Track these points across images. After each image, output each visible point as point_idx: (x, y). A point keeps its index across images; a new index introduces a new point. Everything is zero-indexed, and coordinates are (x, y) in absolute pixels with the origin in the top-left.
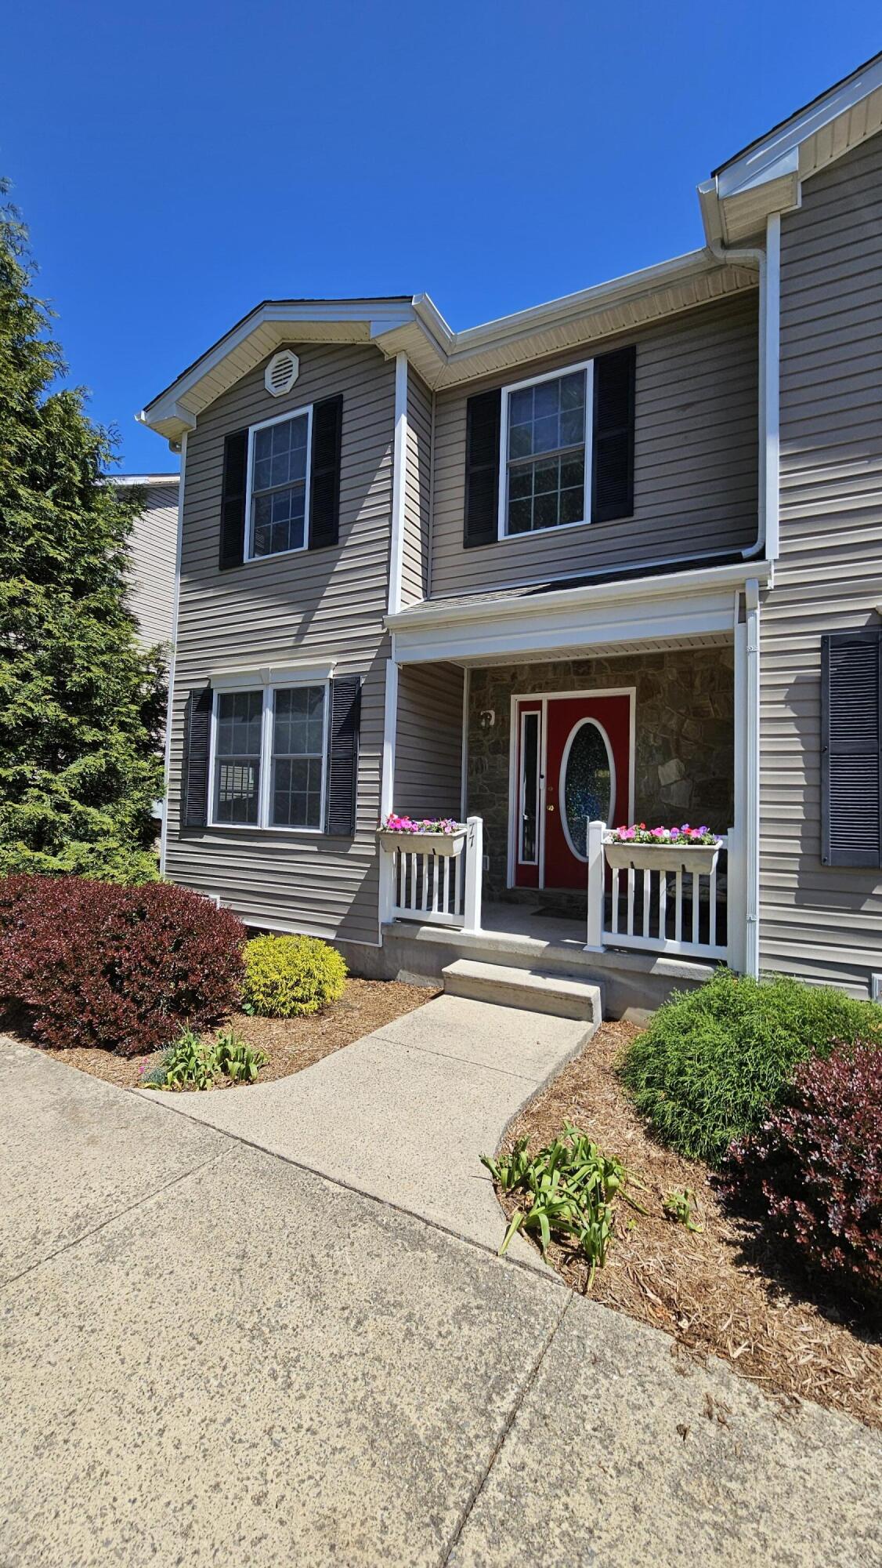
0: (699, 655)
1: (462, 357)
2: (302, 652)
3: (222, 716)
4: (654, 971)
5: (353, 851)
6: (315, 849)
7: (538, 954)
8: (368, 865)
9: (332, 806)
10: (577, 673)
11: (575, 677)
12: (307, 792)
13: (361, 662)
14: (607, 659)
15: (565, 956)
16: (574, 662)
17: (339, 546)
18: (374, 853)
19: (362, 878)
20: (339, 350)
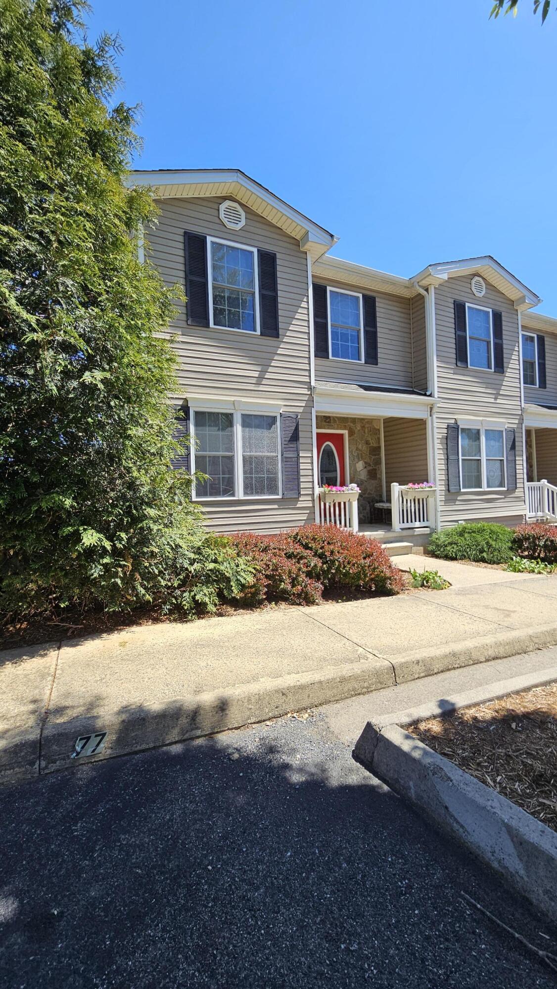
0: (366, 421)
1: (322, 265)
2: (259, 394)
3: (197, 425)
4: (416, 533)
5: (299, 505)
6: (276, 506)
7: (382, 536)
8: (308, 512)
9: (285, 483)
10: (325, 421)
11: (325, 423)
12: (266, 475)
13: (298, 407)
14: (336, 417)
15: (390, 535)
16: (324, 416)
17: (279, 339)
18: (311, 505)
19: (305, 518)
20: (269, 225)
